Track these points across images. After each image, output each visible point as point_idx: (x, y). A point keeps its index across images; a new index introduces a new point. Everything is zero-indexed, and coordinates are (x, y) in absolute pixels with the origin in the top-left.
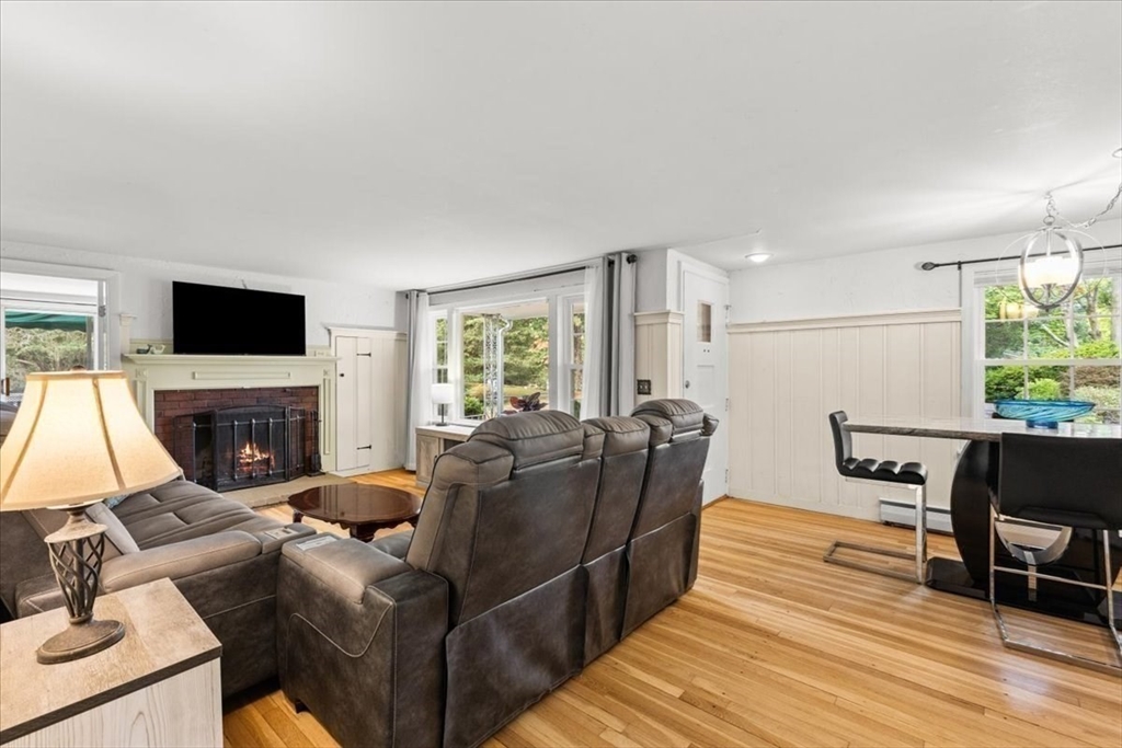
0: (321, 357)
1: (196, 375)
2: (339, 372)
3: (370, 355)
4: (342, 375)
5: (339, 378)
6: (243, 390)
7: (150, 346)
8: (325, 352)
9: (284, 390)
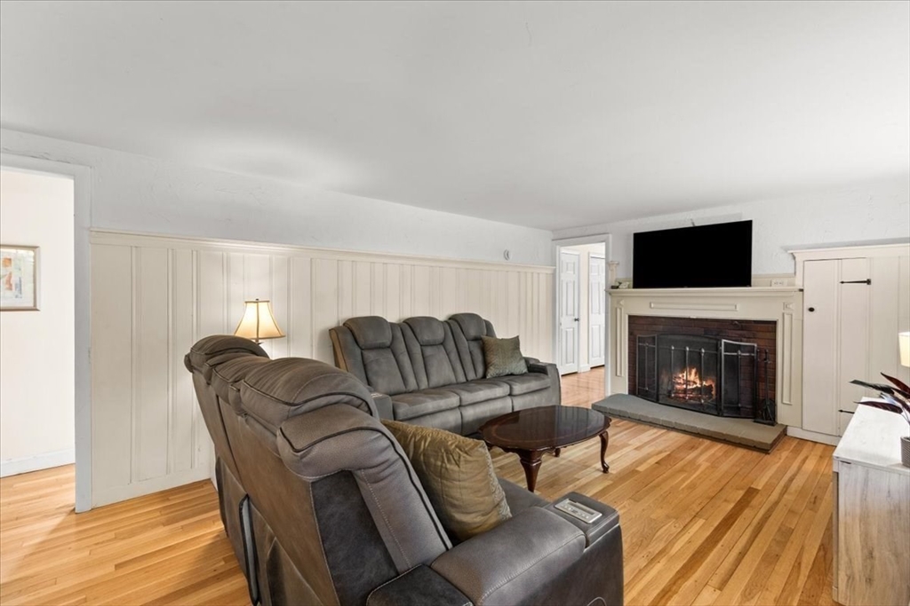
0: (779, 287)
1: (652, 305)
2: (807, 306)
3: (868, 282)
4: (811, 310)
5: (807, 313)
6: (690, 319)
7: (620, 283)
8: (786, 281)
9: (732, 322)
